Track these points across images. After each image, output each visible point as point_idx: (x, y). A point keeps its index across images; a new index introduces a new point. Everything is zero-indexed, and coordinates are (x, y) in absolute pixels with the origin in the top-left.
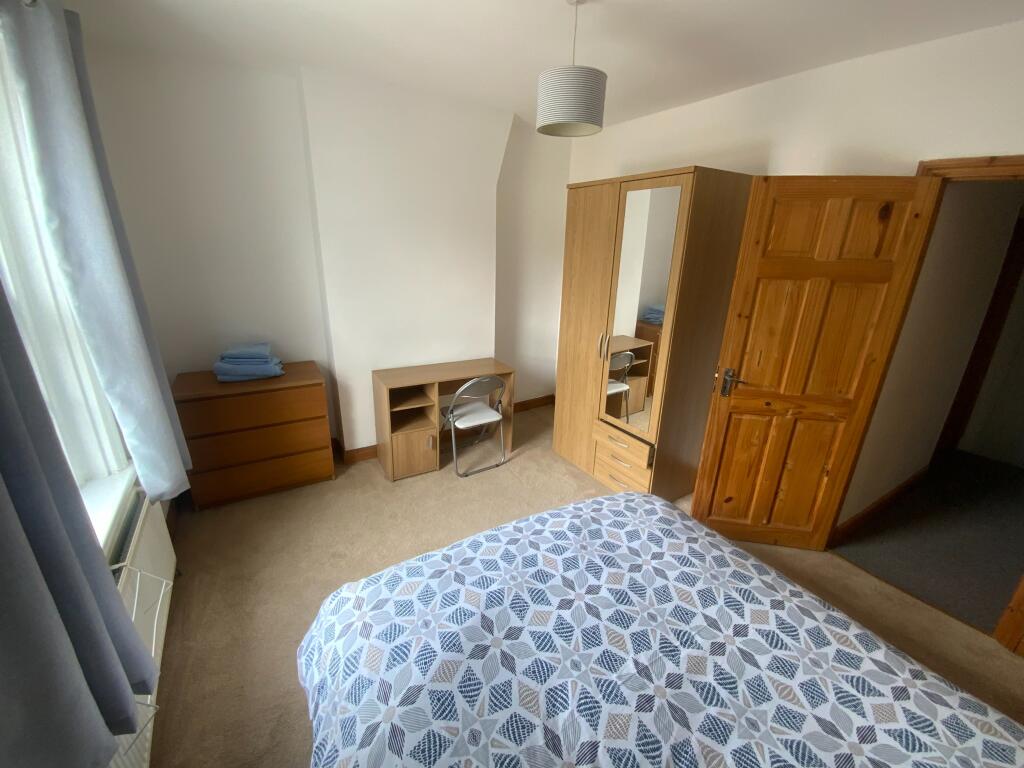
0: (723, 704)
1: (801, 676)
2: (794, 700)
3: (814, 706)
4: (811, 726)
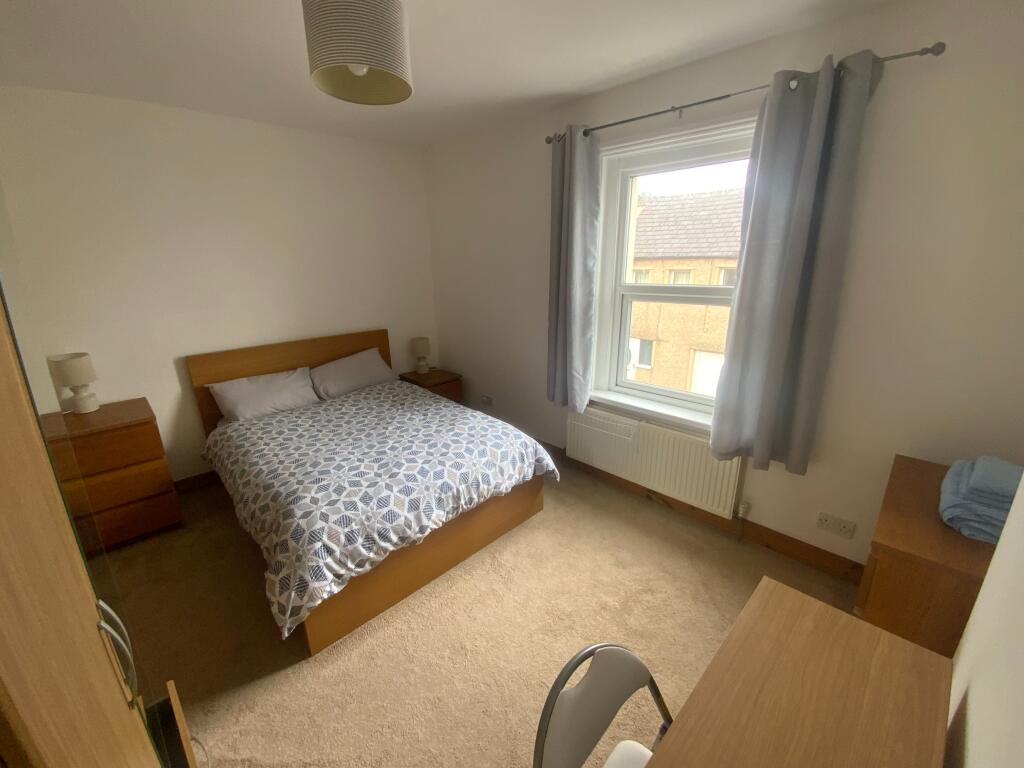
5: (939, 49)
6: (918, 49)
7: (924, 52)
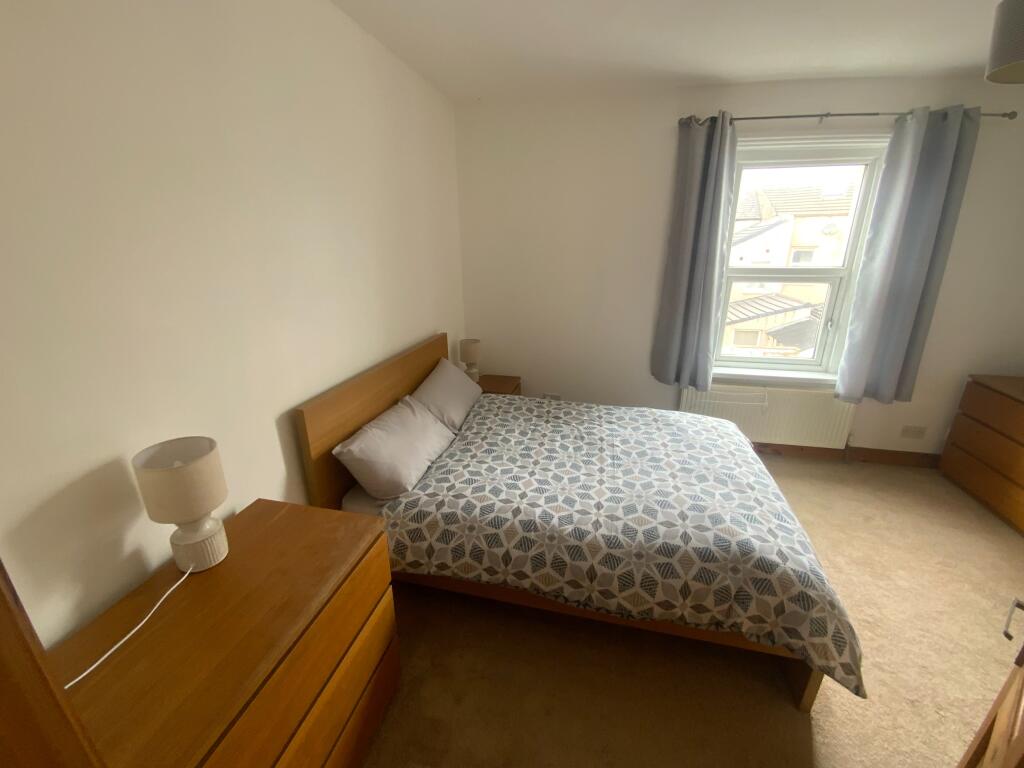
0: (582, 456)
1: (566, 480)
2: (563, 472)
3: (555, 474)
4: (552, 467)
5: (1012, 115)
6: (1002, 112)
7: (1004, 115)
